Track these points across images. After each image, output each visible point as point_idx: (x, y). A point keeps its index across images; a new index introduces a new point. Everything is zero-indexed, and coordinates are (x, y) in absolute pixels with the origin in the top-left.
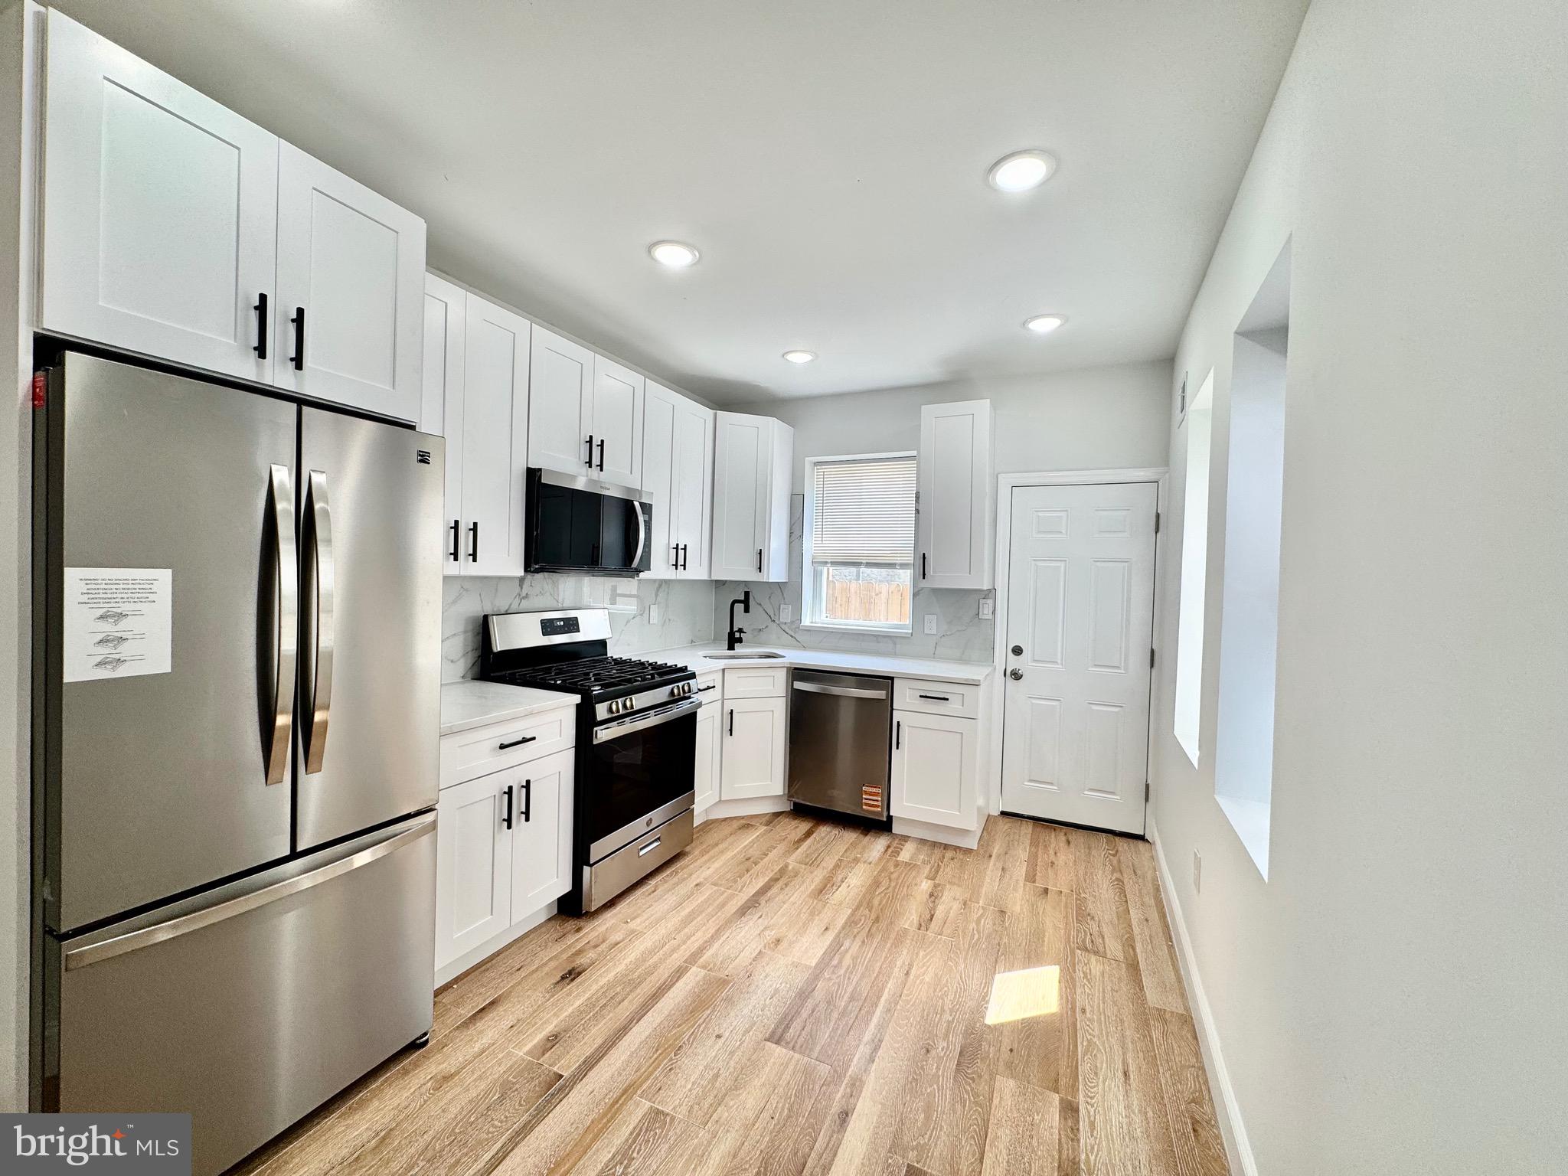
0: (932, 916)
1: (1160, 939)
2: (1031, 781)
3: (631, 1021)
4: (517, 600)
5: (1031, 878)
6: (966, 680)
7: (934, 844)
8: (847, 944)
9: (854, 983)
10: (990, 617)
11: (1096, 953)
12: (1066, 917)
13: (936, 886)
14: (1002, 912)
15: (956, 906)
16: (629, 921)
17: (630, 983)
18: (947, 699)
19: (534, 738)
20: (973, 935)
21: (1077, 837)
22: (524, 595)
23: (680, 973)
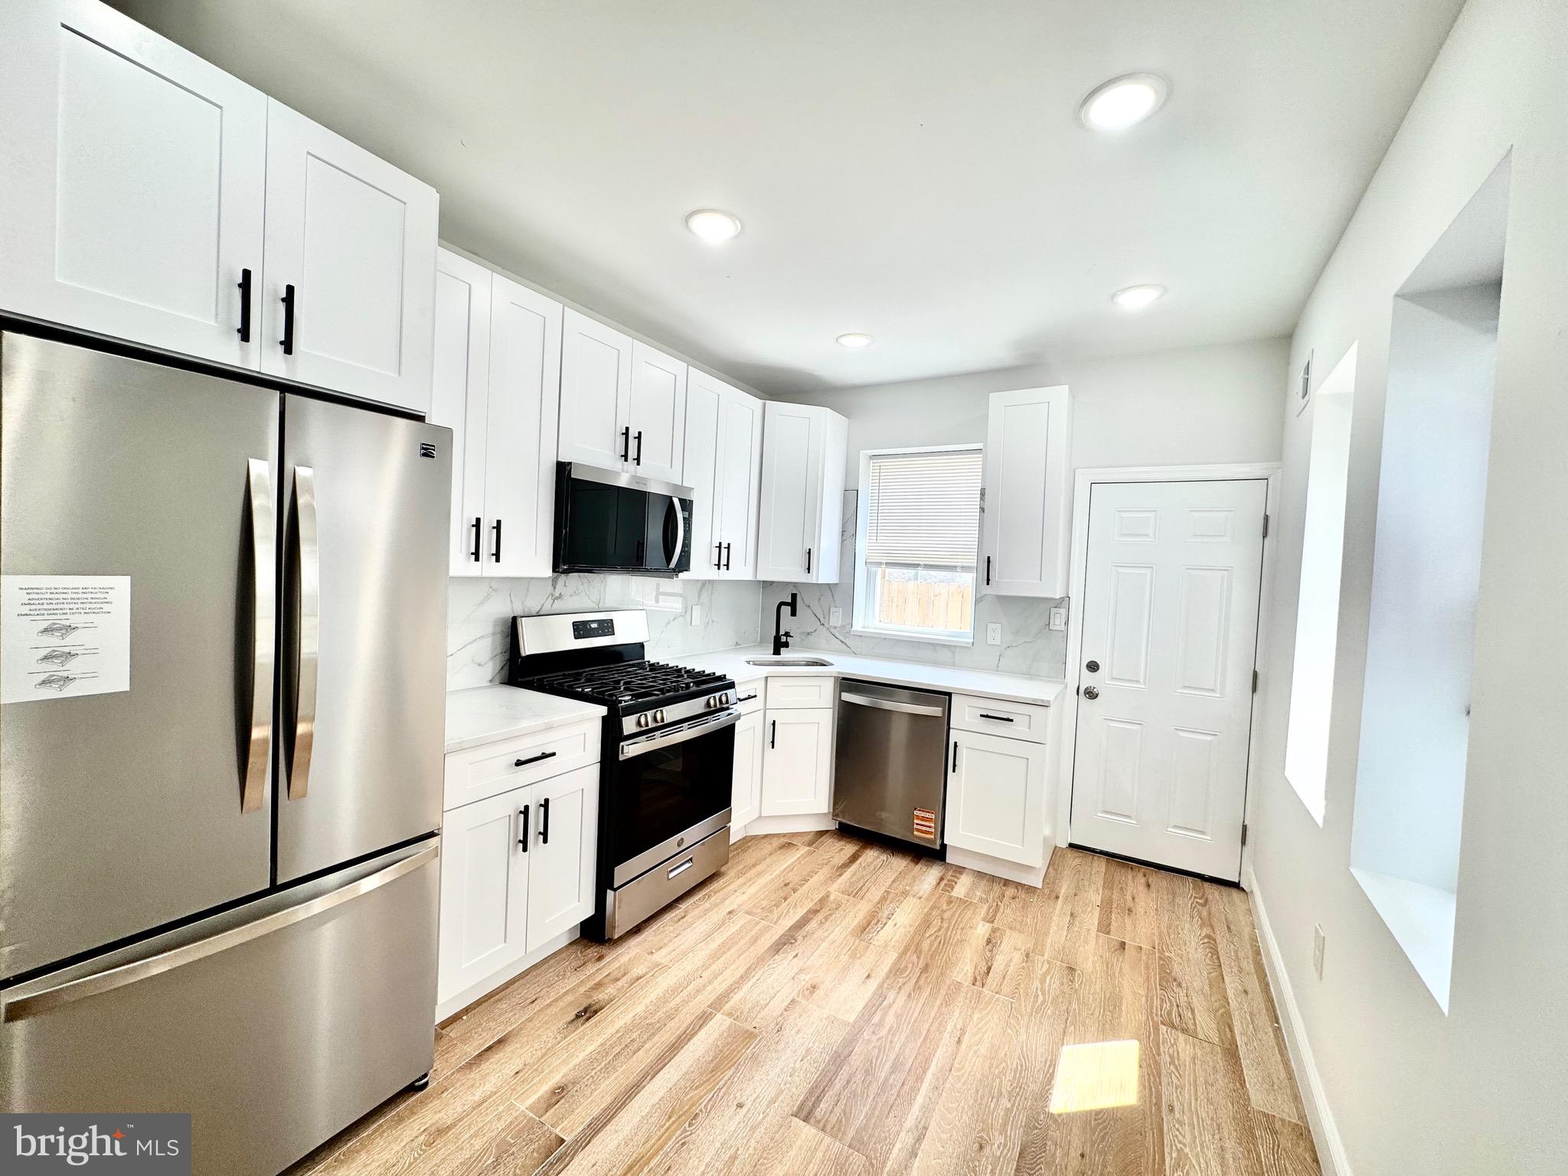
0: (989, 968)
1: (1263, 1020)
2: (1106, 812)
3: (644, 1077)
4: (550, 601)
5: (1105, 928)
6: (1034, 700)
7: (993, 879)
8: (891, 996)
9: (897, 1050)
10: (1063, 628)
11: (1184, 1031)
12: (1148, 979)
13: (994, 931)
14: (1071, 970)
15: (1017, 957)
16: (654, 951)
17: (648, 1027)
18: (1012, 720)
19: (554, 754)
20: (1037, 996)
21: (1159, 880)
22: (557, 595)
23: (704, 1019)
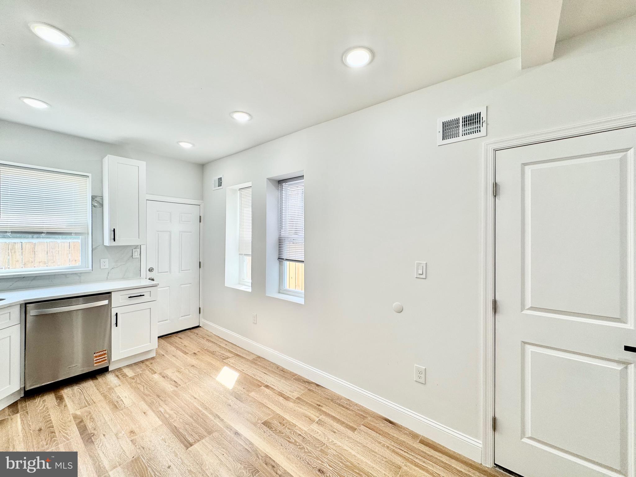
0: (175, 381)
1: (234, 347)
2: (159, 322)
5: (186, 353)
6: (152, 285)
8: (161, 409)
11: (227, 358)
12: (209, 356)
13: (160, 374)
14: (193, 366)
15: (177, 374)
18: (144, 295)
20: (195, 376)
